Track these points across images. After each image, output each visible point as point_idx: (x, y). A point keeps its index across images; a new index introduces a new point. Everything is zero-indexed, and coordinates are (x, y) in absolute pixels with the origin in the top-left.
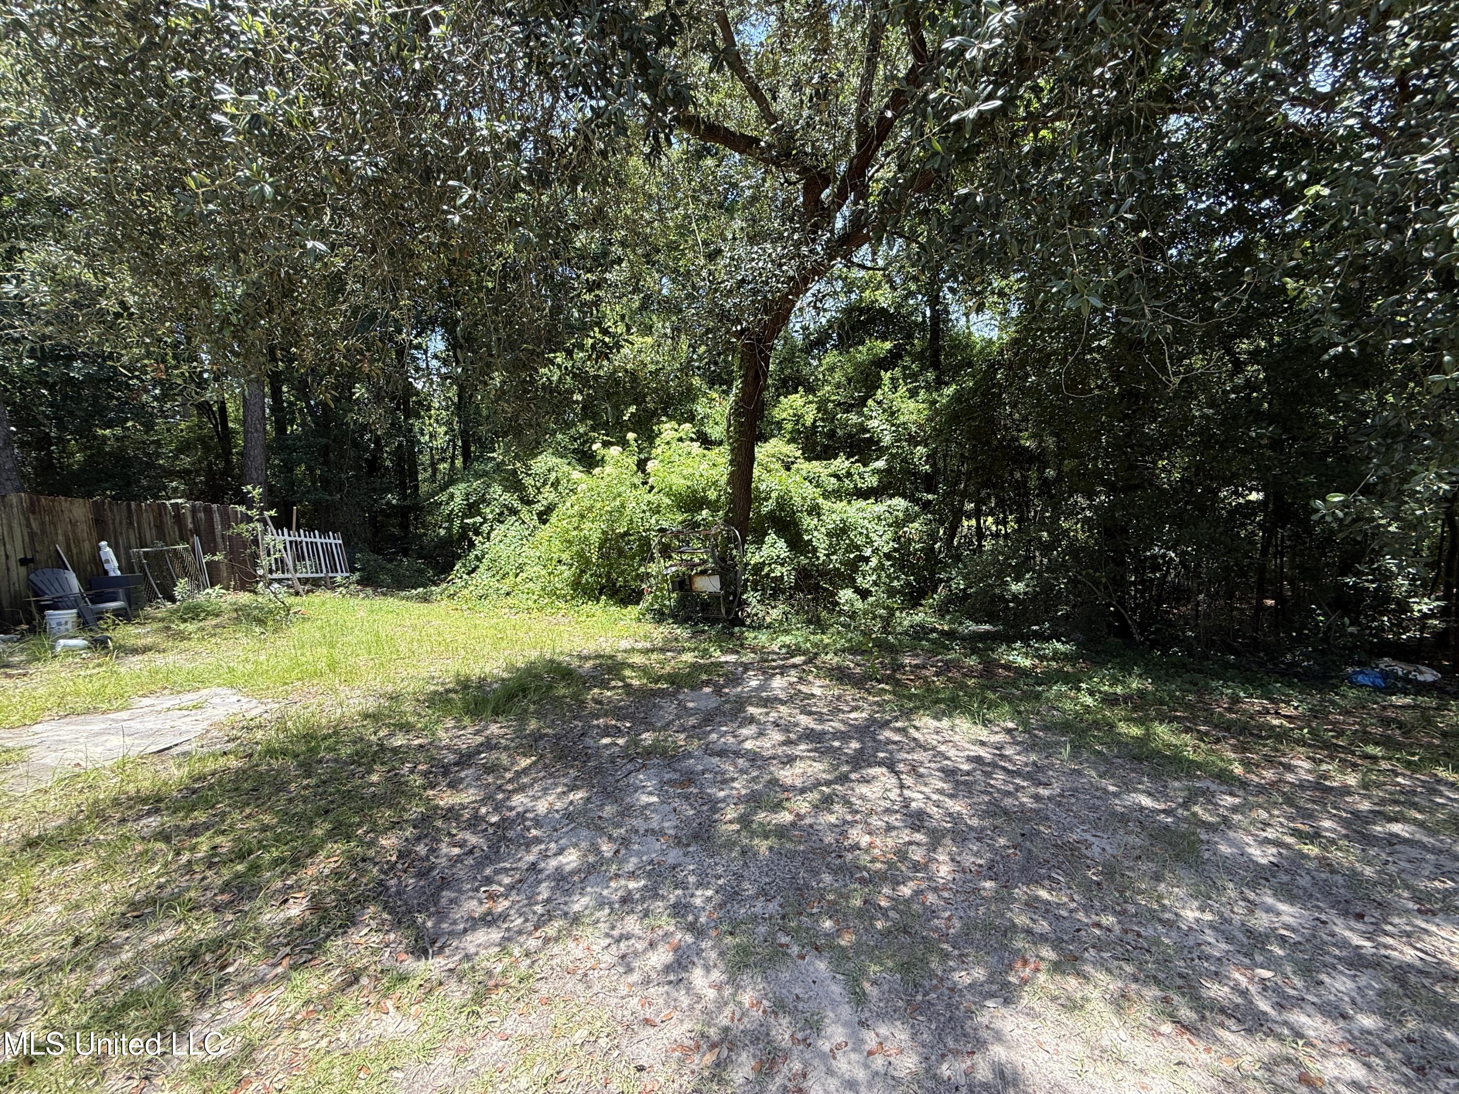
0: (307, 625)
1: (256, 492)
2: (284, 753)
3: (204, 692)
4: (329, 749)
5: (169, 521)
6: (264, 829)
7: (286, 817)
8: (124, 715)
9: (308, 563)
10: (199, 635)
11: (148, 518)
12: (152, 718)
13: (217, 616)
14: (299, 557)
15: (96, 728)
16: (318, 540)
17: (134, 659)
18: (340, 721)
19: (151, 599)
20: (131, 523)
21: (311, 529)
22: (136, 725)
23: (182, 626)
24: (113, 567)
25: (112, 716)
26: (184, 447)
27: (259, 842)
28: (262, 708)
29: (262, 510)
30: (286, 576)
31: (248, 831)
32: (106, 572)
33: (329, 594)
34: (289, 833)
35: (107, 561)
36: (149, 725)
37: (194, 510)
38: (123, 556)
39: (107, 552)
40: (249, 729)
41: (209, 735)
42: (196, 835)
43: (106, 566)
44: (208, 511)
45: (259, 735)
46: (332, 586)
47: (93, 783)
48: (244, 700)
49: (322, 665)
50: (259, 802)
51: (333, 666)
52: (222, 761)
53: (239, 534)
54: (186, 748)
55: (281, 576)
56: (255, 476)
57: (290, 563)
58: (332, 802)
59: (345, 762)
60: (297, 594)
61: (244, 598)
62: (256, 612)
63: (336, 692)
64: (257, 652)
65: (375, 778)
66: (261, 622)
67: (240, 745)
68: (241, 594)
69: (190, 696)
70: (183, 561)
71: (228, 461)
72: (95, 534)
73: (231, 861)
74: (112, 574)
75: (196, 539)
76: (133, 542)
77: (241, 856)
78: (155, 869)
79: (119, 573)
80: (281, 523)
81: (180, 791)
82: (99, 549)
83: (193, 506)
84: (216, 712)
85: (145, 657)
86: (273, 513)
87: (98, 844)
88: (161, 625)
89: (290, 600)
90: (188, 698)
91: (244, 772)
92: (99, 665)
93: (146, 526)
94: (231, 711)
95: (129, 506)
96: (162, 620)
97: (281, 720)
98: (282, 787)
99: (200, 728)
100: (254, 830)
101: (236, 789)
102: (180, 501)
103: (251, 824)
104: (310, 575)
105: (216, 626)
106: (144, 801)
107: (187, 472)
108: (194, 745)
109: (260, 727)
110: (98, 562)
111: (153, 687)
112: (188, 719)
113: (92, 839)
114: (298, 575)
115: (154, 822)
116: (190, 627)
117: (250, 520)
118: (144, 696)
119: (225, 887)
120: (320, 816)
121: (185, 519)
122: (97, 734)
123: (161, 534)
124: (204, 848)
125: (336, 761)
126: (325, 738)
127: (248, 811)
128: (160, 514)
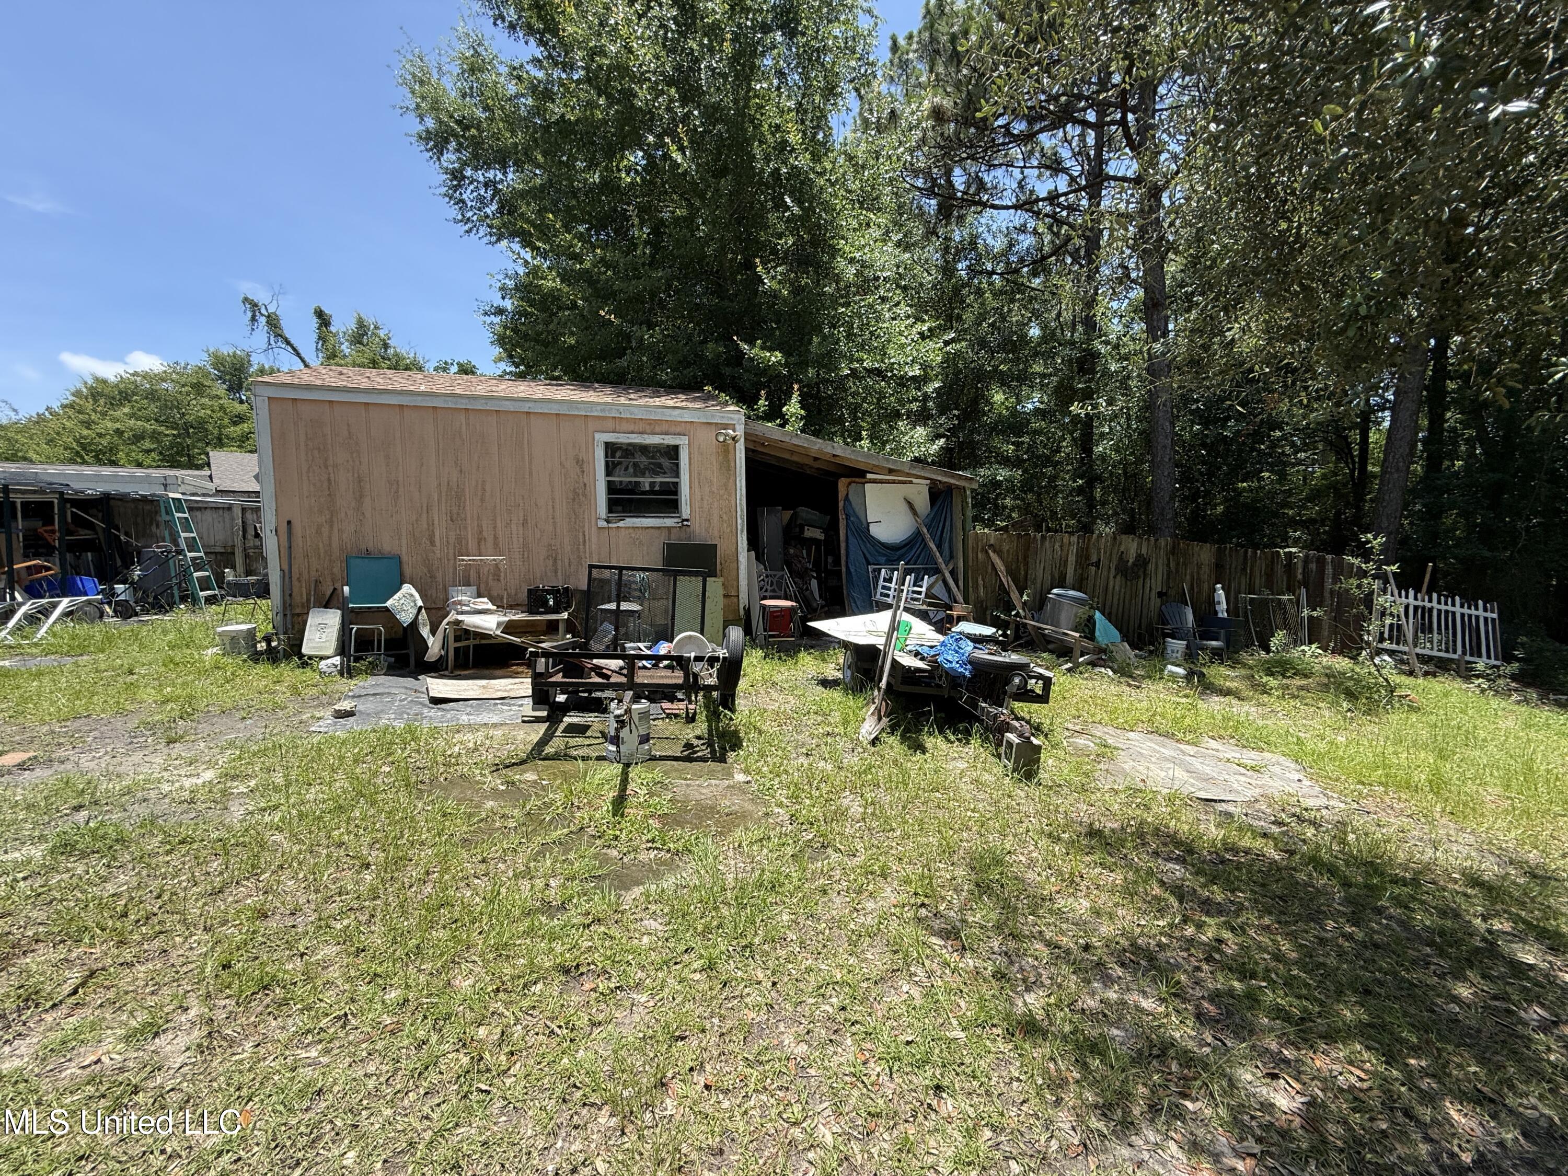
0: (1414, 717)
1: (1377, 542)
2: (1332, 871)
3: (1267, 755)
4: (1397, 901)
5: (1279, 570)
6: (1278, 957)
7: (1308, 961)
8: (1191, 749)
9: (1436, 637)
10: (1280, 693)
11: (1261, 566)
12: (1212, 764)
13: (1306, 676)
14: (1425, 628)
15: (1167, 752)
16: (1458, 609)
17: (1217, 699)
18: (1427, 868)
19: (1248, 645)
20: (1244, 569)
21: (1451, 593)
22: (1197, 764)
23: (1265, 679)
24: (1222, 609)
25: (1182, 746)
26: (1315, 496)
27: (1267, 970)
28: (1323, 801)
29: (1380, 564)
30: (1401, 648)
31: (1262, 948)
32: (1216, 613)
33: (1458, 684)
34: (1307, 985)
35: (1219, 603)
36: (1208, 770)
37: (1306, 560)
38: (1232, 599)
39: (1220, 594)
40: (1300, 819)
41: (1257, 806)
42: (1208, 914)
43: (1217, 607)
44: (1321, 562)
45: (1310, 832)
46: (1466, 673)
47: (1147, 803)
48: (1306, 782)
49: (1421, 777)
50: (1283, 918)
51: (1437, 785)
52: (1259, 843)
53: (1347, 591)
54: (1231, 808)
55: (1394, 647)
56: (1385, 524)
57: (1410, 635)
58: (1381, 984)
59: (1418, 935)
60: (1411, 673)
61: (1342, 663)
62: (1350, 684)
63: (1432, 822)
64: (1337, 730)
65: (1464, 992)
66: (1351, 695)
67: (1284, 833)
68: (1340, 659)
69: (1254, 754)
70: (1285, 613)
71: (1359, 508)
72: (1213, 577)
73: (1230, 969)
74: (1220, 615)
75: (1303, 591)
76: (1243, 587)
77: (1245, 973)
78: (1161, 923)
79: (1226, 615)
80: (1405, 582)
81: (1210, 853)
82: (1215, 590)
83: (1307, 556)
84: (1271, 783)
85: (1226, 700)
86: (1394, 568)
87: (1130, 865)
88: (1249, 672)
89: (1397, 679)
90: (1250, 757)
91: (1279, 870)
92: (1186, 696)
93: (1258, 574)
94: (1287, 789)
95: (1246, 552)
96: (1251, 668)
97: (1342, 826)
98: (1316, 917)
99: (1250, 794)
100: (1265, 950)
101: (1263, 885)
102: (1293, 550)
103: (1265, 940)
104: (1435, 653)
105: (1302, 688)
106: (1178, 844)
107: (1312, 521)
108: (1239, 809)
109: (1313, 823)
110: (1212, 602)
111: (1222, 732)
112: (1242, 779)
113: (1129, 857)
114: (1418, 650)
115: (1178, 871)
116: (1273, 682)
117: (1364, 574)
118: (1213, 738)
119: (1215, 997)
120: (1355, 991)
121: (1296, 569)
122: (1166, 759)
123: (1270, 584)
124: (1208, 935)
125: (1401, 923)
126: (1395, 881)
127: (1267, 921)
128: (1273, 562)
